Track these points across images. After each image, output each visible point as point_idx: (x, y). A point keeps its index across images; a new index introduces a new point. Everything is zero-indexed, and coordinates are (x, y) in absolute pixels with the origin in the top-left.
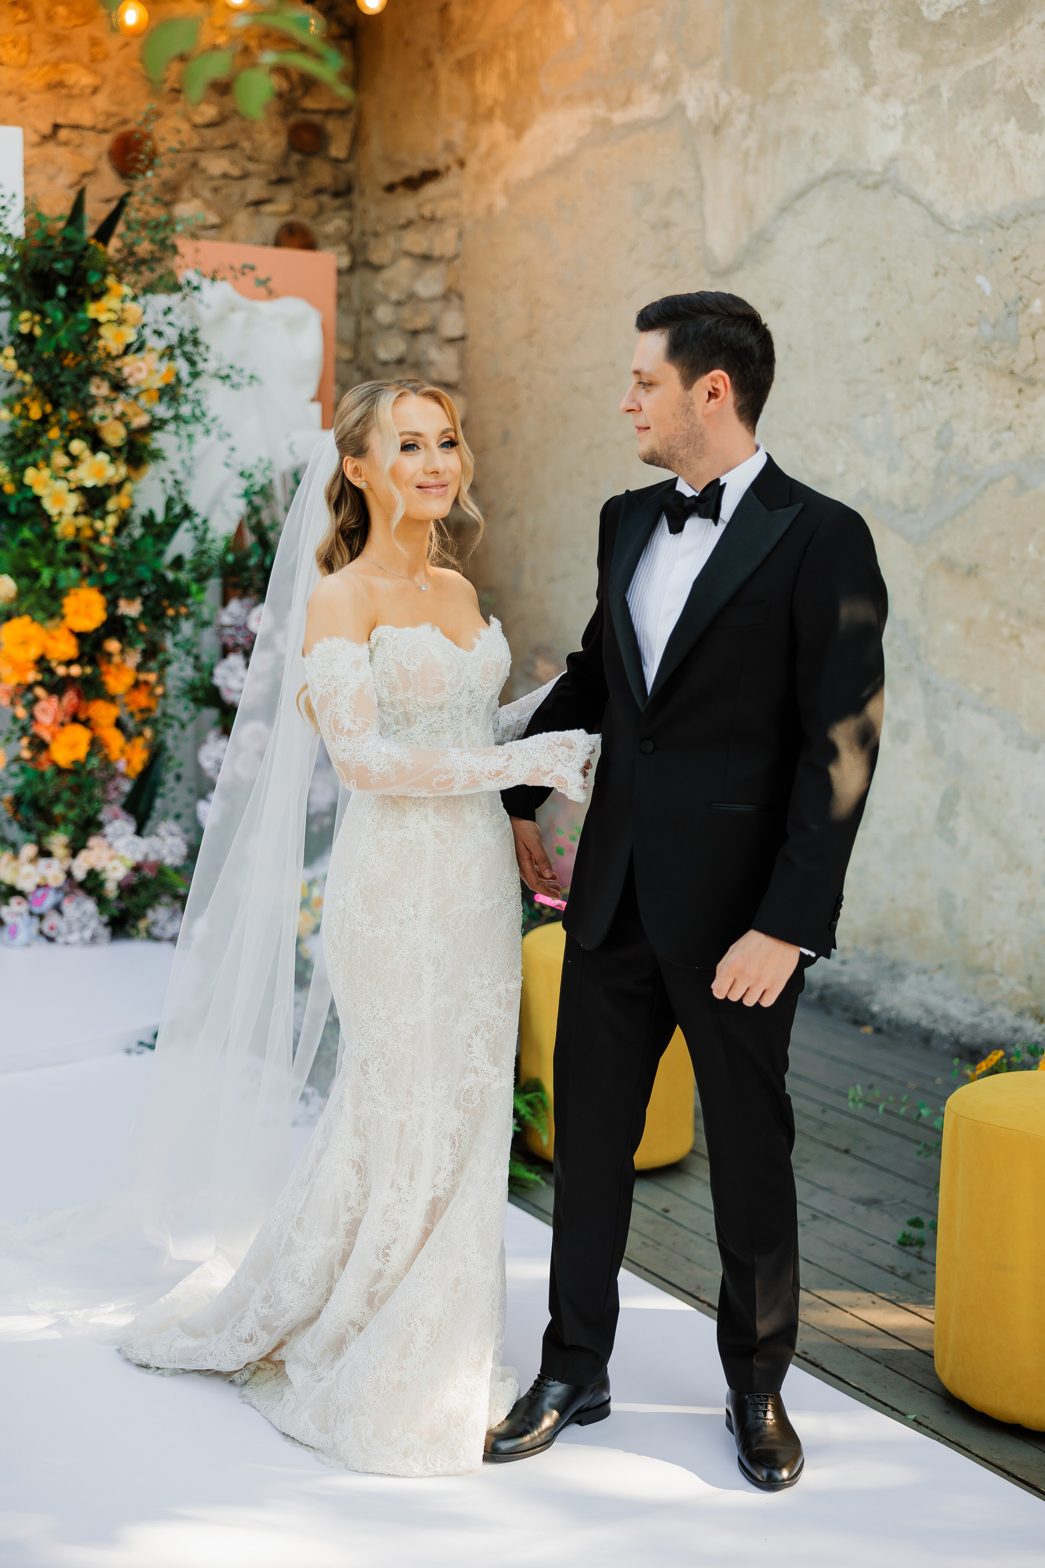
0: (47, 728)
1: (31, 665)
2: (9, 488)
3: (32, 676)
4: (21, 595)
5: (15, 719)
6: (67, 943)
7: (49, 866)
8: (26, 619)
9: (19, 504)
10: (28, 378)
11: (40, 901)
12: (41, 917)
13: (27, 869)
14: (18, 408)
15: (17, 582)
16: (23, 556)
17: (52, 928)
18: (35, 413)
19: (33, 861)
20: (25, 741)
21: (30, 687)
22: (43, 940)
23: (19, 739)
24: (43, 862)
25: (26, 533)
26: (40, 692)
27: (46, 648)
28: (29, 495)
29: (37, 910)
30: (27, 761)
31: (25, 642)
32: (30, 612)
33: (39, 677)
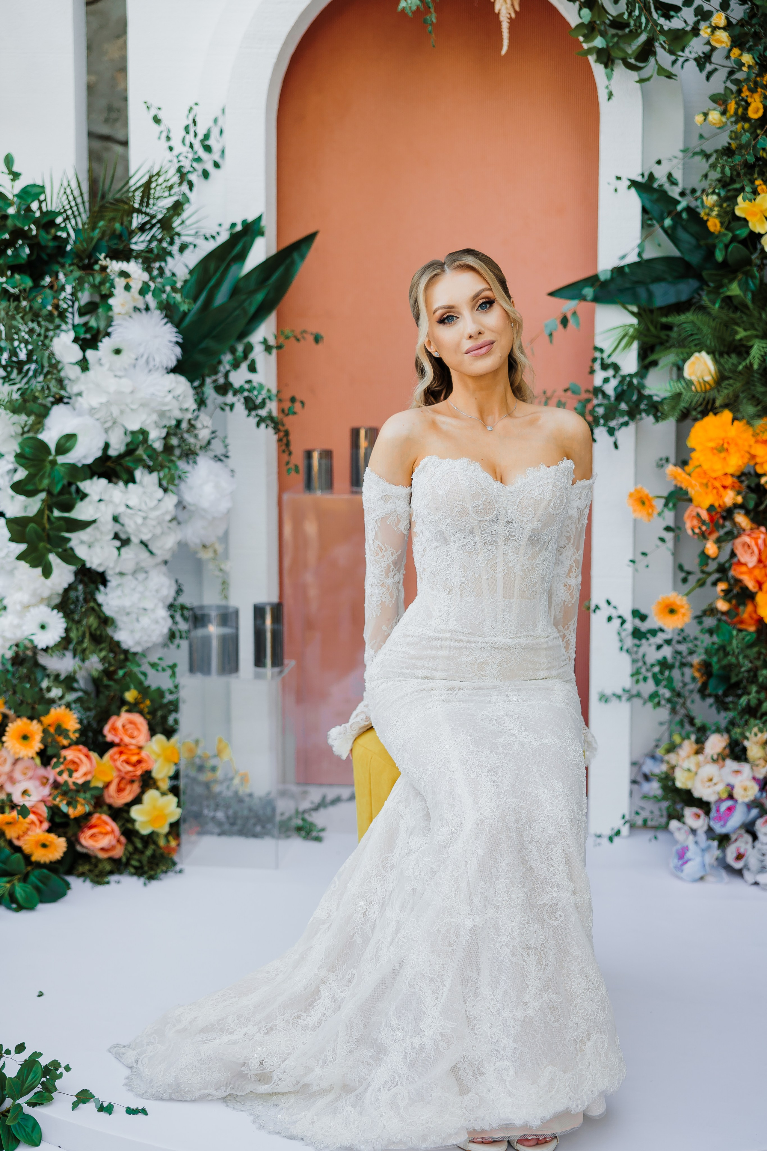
0: (751, 571)
1: (729, 481)
2: (714, 225)
3: (730, 498)
4: (721, 378)
5: (704, 557)
6: (756, 883)
7: (737, 772)
8: (727, 415)
9: (727, 246)
10: (747, 58)
11: (723, 818)
12: (724, 840)
13: (710, 770)
14: (732, 106)
15: (716, 361)
16: (728, 325)
17: (740, 857)
18: (757, 111)
19: (719, 759)
20: (722, 586)
21: (728, 513)
22: (724, 874)
23: (715, 584)
24: (731, 764)
25: (734, 289)
26: (741, 519)
27: (753, 457)
28: (742, 233)
29: (719, 829)
30: (723, 613)
31: (722, 449)
32: (732, 405)
33: (739, 499)
